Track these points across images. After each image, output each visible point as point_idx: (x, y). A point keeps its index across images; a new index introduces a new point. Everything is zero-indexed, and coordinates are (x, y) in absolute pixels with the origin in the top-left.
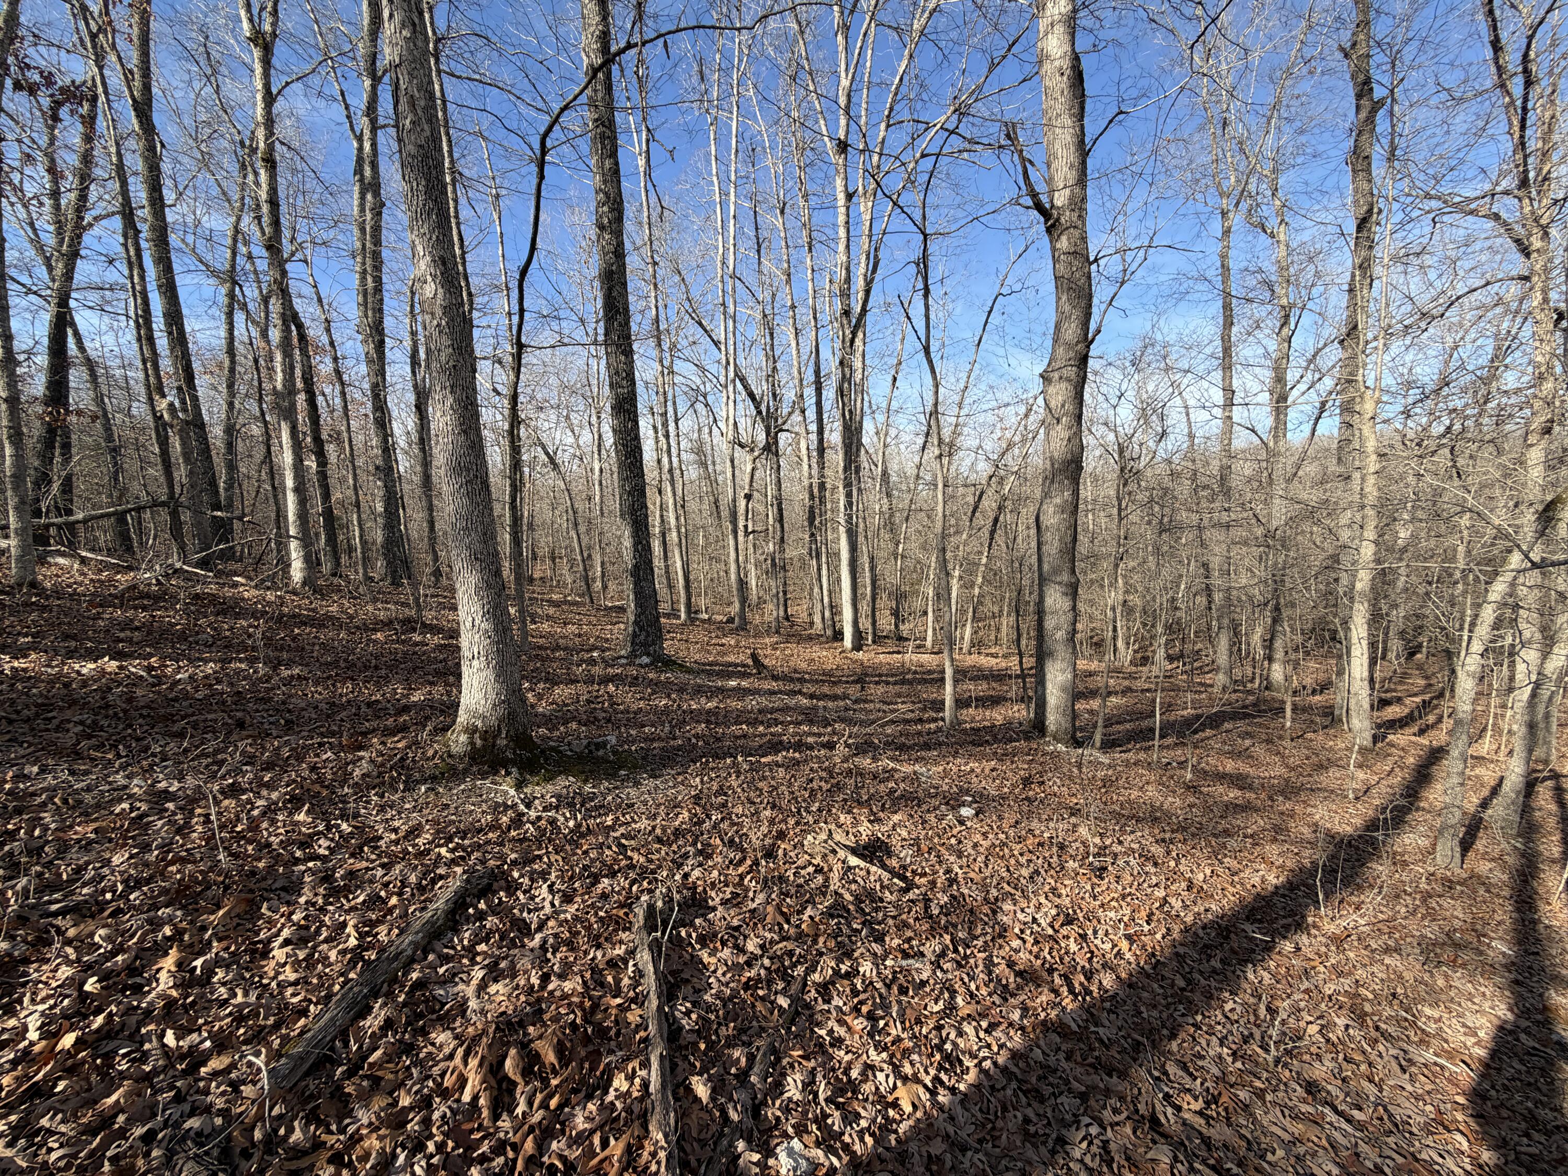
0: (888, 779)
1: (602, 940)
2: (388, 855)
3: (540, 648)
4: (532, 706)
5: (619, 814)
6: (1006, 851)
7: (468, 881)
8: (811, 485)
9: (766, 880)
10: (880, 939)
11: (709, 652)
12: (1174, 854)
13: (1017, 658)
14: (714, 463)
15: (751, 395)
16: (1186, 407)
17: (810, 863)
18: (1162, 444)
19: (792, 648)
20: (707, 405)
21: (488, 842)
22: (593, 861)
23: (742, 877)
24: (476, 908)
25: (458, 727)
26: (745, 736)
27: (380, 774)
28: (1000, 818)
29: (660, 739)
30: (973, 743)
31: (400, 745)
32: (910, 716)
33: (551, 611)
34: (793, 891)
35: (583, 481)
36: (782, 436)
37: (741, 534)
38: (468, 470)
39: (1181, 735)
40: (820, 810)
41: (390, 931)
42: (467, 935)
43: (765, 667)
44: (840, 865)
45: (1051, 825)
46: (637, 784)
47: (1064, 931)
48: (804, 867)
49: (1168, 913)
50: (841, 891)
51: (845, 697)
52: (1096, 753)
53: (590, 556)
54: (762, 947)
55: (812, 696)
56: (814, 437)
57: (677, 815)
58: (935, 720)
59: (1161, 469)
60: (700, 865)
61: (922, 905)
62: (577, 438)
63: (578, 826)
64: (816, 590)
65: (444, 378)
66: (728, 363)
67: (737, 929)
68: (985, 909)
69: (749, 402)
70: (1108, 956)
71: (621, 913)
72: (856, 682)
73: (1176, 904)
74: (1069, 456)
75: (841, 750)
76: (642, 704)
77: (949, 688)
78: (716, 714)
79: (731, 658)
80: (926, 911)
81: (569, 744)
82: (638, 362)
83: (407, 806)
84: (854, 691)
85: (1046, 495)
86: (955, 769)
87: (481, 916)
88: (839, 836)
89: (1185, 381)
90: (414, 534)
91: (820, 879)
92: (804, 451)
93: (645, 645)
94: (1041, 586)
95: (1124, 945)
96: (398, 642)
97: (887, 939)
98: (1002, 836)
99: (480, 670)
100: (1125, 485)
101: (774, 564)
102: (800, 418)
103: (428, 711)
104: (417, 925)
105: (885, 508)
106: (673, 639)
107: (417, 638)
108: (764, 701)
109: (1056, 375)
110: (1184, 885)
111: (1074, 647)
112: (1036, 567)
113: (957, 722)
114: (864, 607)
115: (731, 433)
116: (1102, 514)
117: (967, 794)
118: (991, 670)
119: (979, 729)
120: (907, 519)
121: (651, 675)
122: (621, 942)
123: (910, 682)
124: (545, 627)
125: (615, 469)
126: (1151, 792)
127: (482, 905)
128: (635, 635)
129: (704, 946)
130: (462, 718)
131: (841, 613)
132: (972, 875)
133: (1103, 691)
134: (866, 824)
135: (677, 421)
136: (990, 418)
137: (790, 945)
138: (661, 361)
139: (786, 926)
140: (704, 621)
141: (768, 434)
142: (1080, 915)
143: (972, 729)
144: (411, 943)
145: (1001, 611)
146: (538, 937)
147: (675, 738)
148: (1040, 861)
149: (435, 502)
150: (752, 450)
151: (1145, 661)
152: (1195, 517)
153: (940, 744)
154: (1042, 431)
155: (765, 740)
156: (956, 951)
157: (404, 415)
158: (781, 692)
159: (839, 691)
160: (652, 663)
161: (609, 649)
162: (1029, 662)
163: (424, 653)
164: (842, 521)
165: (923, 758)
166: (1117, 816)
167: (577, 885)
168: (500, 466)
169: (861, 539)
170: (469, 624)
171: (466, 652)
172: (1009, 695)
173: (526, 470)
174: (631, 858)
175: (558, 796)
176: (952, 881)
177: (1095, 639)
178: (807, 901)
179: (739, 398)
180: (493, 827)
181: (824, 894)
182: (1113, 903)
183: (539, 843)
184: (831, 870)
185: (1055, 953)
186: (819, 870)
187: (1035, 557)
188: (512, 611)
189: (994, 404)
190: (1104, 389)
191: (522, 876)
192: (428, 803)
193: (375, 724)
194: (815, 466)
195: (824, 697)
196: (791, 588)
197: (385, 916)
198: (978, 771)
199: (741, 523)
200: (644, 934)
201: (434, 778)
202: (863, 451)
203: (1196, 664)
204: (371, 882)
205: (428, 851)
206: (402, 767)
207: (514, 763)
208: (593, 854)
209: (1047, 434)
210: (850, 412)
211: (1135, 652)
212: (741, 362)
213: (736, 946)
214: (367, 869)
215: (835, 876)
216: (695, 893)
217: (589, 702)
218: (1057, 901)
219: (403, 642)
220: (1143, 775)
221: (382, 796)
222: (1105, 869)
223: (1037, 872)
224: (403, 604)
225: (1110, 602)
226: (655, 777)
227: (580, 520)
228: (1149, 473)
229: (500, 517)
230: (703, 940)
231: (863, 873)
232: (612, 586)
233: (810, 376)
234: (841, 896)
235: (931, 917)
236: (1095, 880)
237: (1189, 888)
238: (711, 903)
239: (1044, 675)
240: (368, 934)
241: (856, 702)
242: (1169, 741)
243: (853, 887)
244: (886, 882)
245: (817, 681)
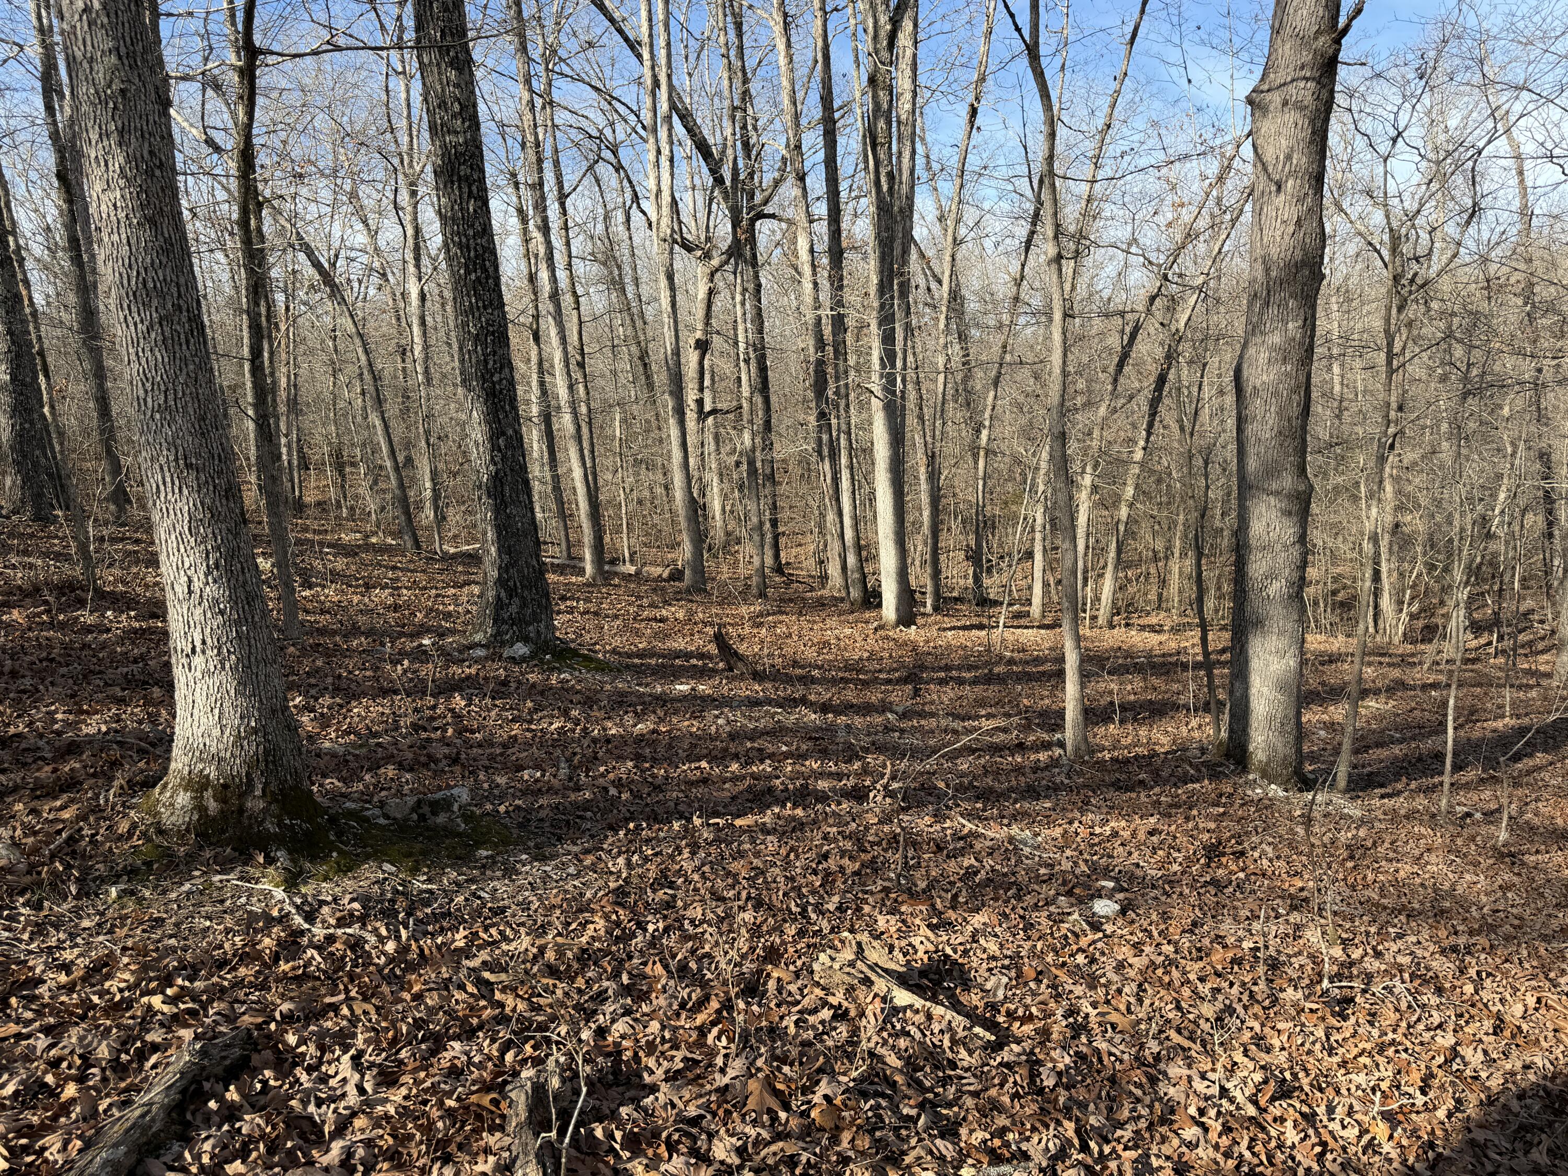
0: (962, 852)
1: (452, 1148)
2: (54, 1012)
3: (323, 631)
4: (310, 737)
5: (477, 927)
6: (1175, 974)
7: (203, 1052)
8: (819, 320)
9: (745, 1037)
10: (950, 1131)
11: (638, 633)
12: (1472, 972)
13: (1197, 633)
14: (636, 281)
15: (703, 147)
16: (1518, 157)
17: (825, 1003)
18: (1472, 230)
19: (789, 623)
20: (619, 168)
21: (238, 984)
22: (431, 1011)
23: (702, 1031)
24: (221, 1100)
25: (172, 779)
26: (705, 781)
27: (32, 868)
28: (1165, 917)
29: (550, 790)
30: (1117, 786)
31: (66, 815)
32: (1000, 738)
33: (340, 564)
34: (794, 1052)
35: (390, 317)
36: (764, 228)
37: (691, 416)
38: (162, 296)
39: (1491, 763)
40: (841, 909)
41: (66, 1143)
42: (207, 1146)
43: (740, 658)
44: (878, 1005)
45: (1256, 926)
46: (510, 872)
47: (1276, 1110)
48: (815, 1011)
49: (1459, 1074)
50: (880, 1050)
51: (884, 707)
52: (1339, 800)
53: (409, 460)
54: (741, 1151)
55: (825, 708)
56: (822, 228)
57: (584, 925)
58: (1047, 746)
59: (1469, 274)
60: (628, 1012)
61: (1024, 1071)
62: (373, 234)
63: (403, 950)
64: (831, 516)
65: (105, 116)
66: (656, 83)
67: (695, 1121)
68: (1138, 1076)
69: (699, 162)
70: (1352, 1150)
71: (486, 1100)
72: (904, 681)
73: (1474, 1057)
74: (1299, 255)
75: (878, 801)
76: (516, 729)
77: (1071, 687)
78: (653, 743)
79: (679, 644)
80: (1032, 1082)
81: (382, 804)
82: (484, 84)
83: (86, 923)
84: (900, 696)
85: (1254, 329)
86: (1083, 832)
87: (231, 1113)
88: (875, 954)
89: (1517, 108)
90: (70, 423)
91: (843, 1030)
92: (804, 255)
93: (519, 621)
94: (1242, 498)
95: (1381, 1130)
96: (51, 625)
97: (963, 1131)
98: (1168, 949)
99: (206, 673)
100: (1400, 309)
101: (752, 471)
102: (796, 192)
103: (115, 752)
104: (116, 1132)
105: (956, 361)
106: (571, 610)
107: (87, 617)
108: (740, 719)
109: (1275, 98)
110: (1488, 1025)
111: (1303, 610)
112: (1234, 466)
113: (1087, 749)
114: (919, 546)
115: (665, 221)
116: (1358, 364)
117: (1106, 877)
118: (1149, 655)
119: (1127, 761)
120: (996, 383)
121: (532, 677)
122: (487, 1151)
123: (1001, 680)
124: (331, 593)
125: (448, 294)
126: (1436, 865)
127: (232, 1095)
128: (499, 604)
129: (636, 1152)
130: (179, 762)
131: (875, 558)
132: (1114, 1017)
133: (1353, 689)
134: (925, 931)
135: (562, 198)
136: (1151, 184)
137: (790, 1147)
138: (528, 82)
139: (783, 1115)
140: (627, 577)
141: (736, 224)
142: (1305, 1082)
143: (1114, 760)
144: (106, 1163)
145: (1169, 548)
146: (337, 1147)
147: (578, 788)
148: (1235, 990)
149: (109, 363)
150: (707, 256)
151: (1430, 633)
152: (1527, 370)
153: (1056, 788)
154: (1248, 207)
155: (742, 786)
156: (1085, 1148)
157: (37, 194)
158: (769, 702)
159: (874, 697)
160: (533, 655)
161: (453, 632)
162: (1219, 639)
163: (104, 645)
164: (876, 389)
165: (1025, 814)
166: (1373, 909)
167: (404, 1054)
168: (228, 289)
169: (911, 421)
170: (181, 589)
171: (178, 642)
172: (1182, 700)
173: (280, 297)
174: (502, 1005)
175: (365, 900)
176: (1079, 1029)
177: (1341, 596)
178: (820, 1070)
179: (679, 153)
180: (245, 957)
181: (850, 1057)
182: (1364, 1060)
183: (331, 980)
184: (862, 1014)
185: (1259, 1148)
186: (840, 1015)
187: (1232, 447)
188: (264, 564)
189: (1161, 156)
190: (1366, 125)
191: (302, 1041)
192: (123, 918)
193: (17, 777)
194: (825, 284)
195: (847, 708)
196: (783, 515)
197: (55, 1118)
198: (1126, 834)
199: (691, 396)
200: (528, 1135)
201: (132, 873)
202: (914, 255)
203: (1522, 638)
204: (28, 1058)
205: (128, 1004)
206: (73, 854)
207: (280, 841)
208: (432, 1000)
209: (1258, 213)
210: (891, 176)
211: (1413, 617)
212: (682, 81)
213: (694, 1152)
214: (19, 1036)
215: (869, 1025)
216: (618, 1061)
217: (416, 727)
218: (1264, 1058)
219: (62, 626)
220: (1421, 836)
221: (38, 907)
222: (1351, 1000)
223: (1229, 1010)
224: (58, 556)
225: (1368, 526)
226: (543, 859)
227: (387, 393)
228: (1445, 285)
229: (233, 388)
230: (634, 1143)
231: (920, 1018)
232: (454, 516)
233: (813, 109)
234: (880, 1059)
235: (1041, 1091)
236: (1333, 1022)
237: (1497, 1030)
238: (647, 1079)
239: (1246, 662)
240: (26, 1149)
241: (904, 716)
242: (1471, 774)
243: (902, 1043)
244: (961, 1034)
245: (834, 682)
